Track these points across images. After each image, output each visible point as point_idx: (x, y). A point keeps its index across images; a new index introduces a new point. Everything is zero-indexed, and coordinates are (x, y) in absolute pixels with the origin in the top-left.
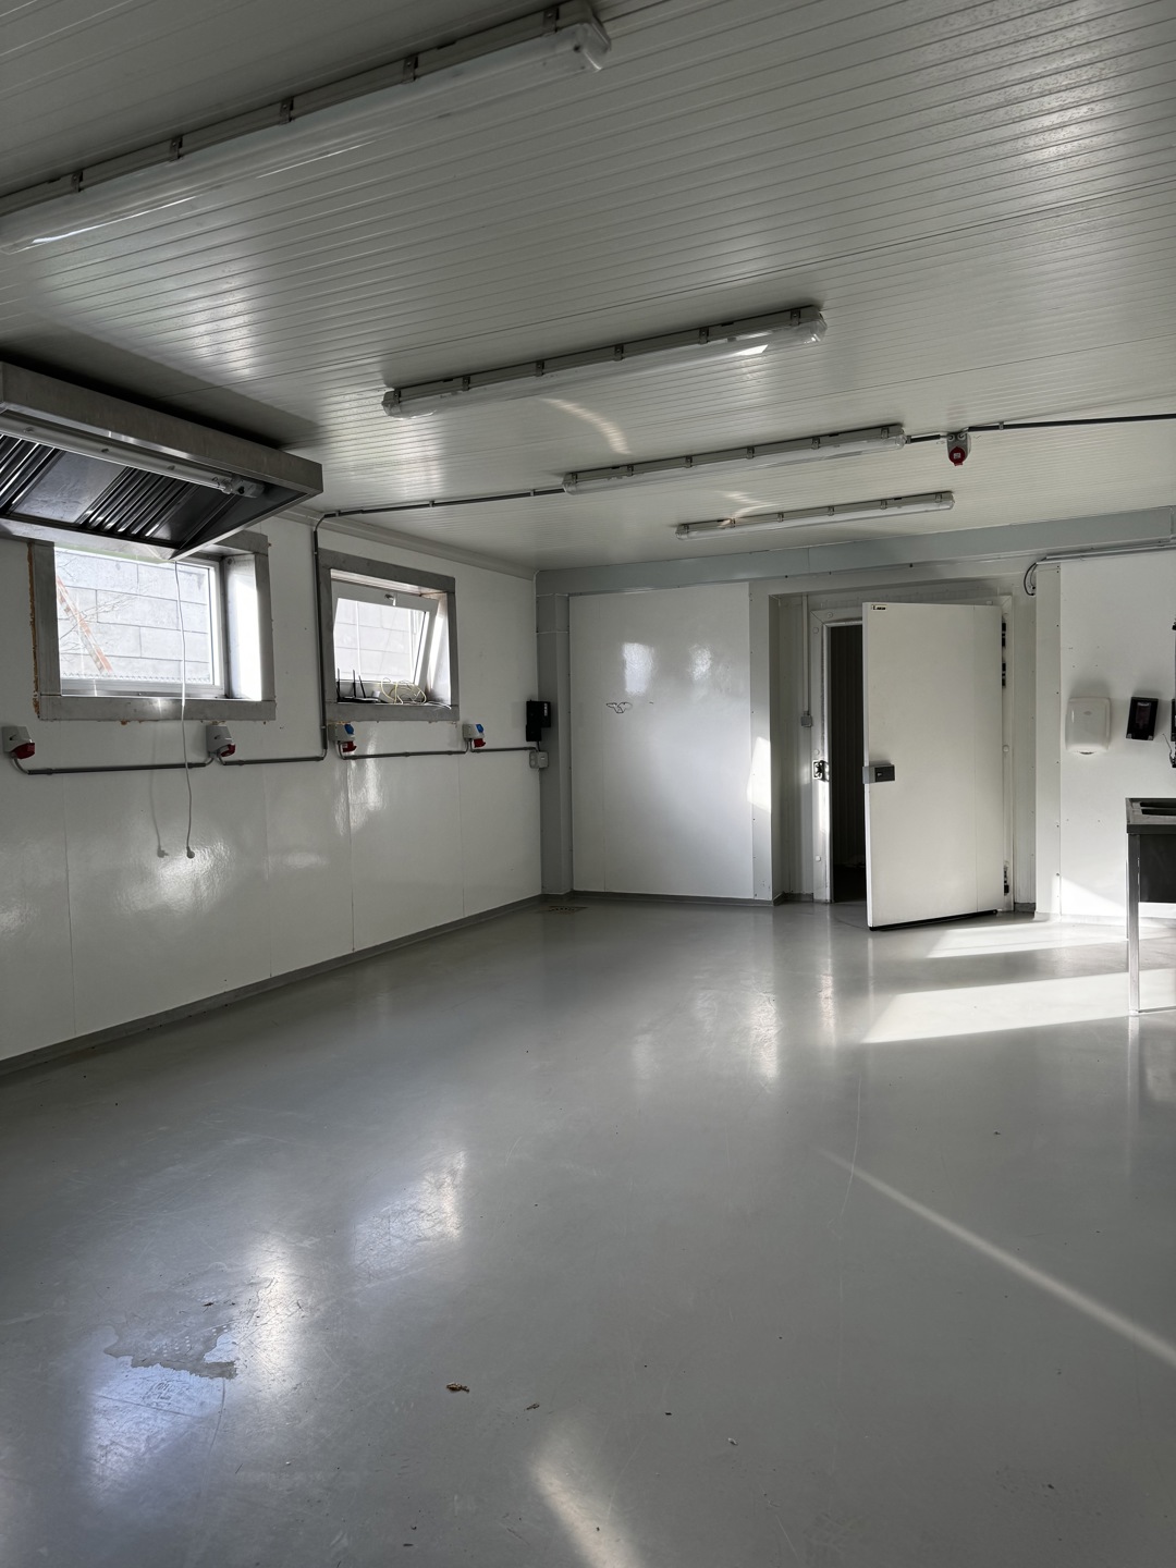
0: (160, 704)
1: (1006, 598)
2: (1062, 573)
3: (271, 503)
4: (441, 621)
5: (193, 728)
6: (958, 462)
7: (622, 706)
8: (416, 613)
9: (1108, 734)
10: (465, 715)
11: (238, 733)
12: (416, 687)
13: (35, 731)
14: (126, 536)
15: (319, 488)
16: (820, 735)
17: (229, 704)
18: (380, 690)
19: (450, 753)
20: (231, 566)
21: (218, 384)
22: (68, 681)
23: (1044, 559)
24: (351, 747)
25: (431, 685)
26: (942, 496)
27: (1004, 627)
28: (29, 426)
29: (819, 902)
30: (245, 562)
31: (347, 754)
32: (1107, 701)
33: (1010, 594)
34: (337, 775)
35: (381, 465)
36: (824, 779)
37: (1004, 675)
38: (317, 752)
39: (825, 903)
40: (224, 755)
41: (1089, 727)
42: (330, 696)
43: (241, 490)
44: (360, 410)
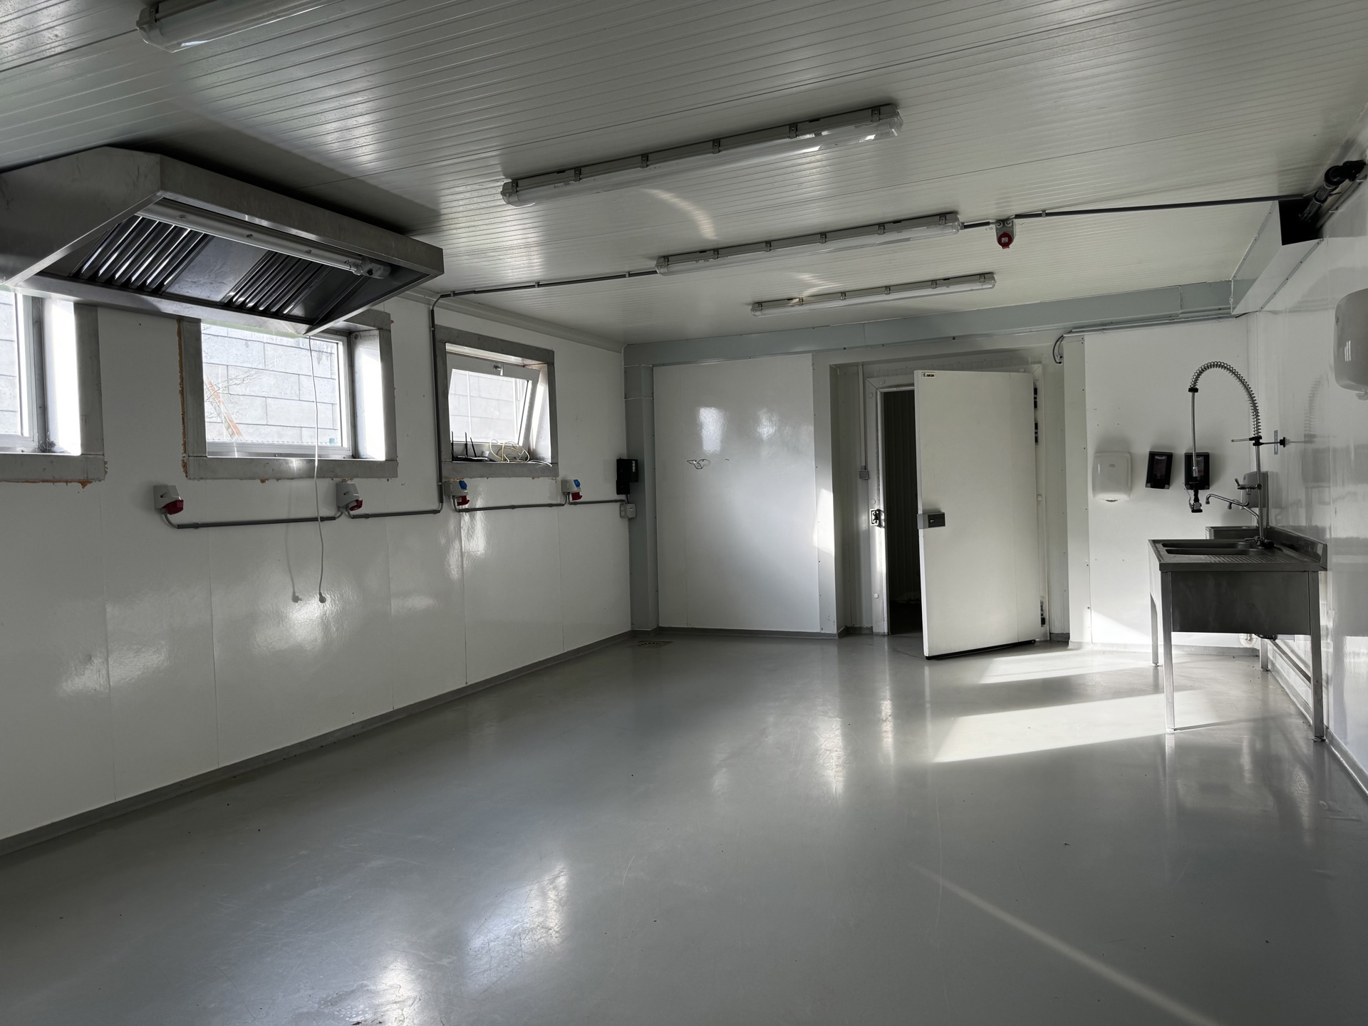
0: (295, 464)
1: (1036, 366)
2: (1086, 342)
3: (396, 284)
4: (542, 389)
5: (325, 485)
6: (1005, 245)
7: (701, 462)
8: (520, 381)
9: (1129, 484)
10: (564, 472)
11: (363, 488)
12: (520, 447)
13: (184, 490)
14: (266, 313)
15: (440, 270)
16: (876, 487)
17: (356, 464)
18: (489, 450)
19: (550, 505)
20: (357, 341)
21: (353, 175)
22: (213, 444)
23: (1070, 332)
24: (465, 501)
25: (533, 445)
26: (986, 277)
27: (1036, 391)
28: (181, 213)
29: (878, 635)
30: (370, 337)
31: (461, 507)
32: (1128, 455)
33: (1040, 362)
34: (452, 526)
35: (494, 250)
36: (880, 525)
37: (1036, 433)
38: (435, 506)
39: (883, 635)
40: (352, 509)
41: (1113, 478)
42: (446, 456)
43: (370, 272)
44: (479, 200)
